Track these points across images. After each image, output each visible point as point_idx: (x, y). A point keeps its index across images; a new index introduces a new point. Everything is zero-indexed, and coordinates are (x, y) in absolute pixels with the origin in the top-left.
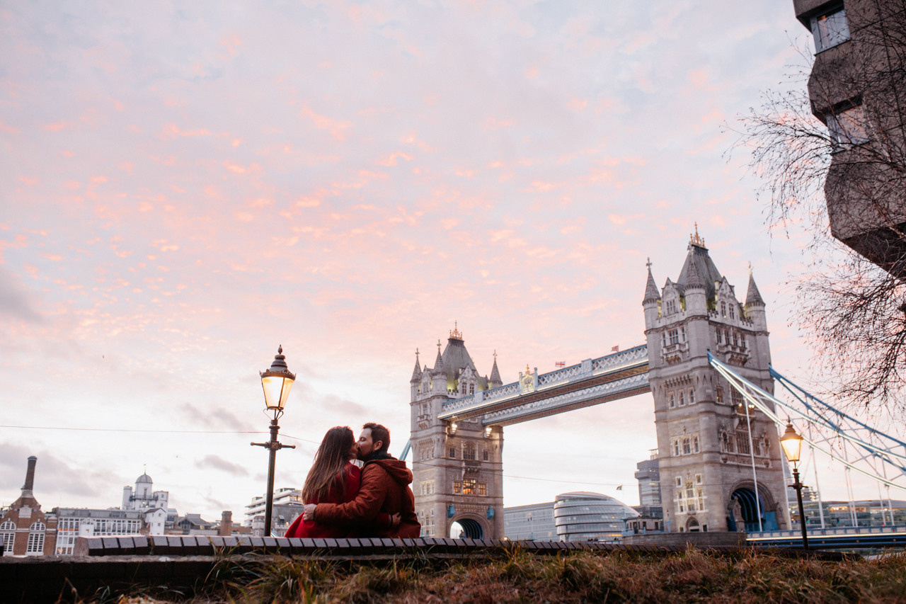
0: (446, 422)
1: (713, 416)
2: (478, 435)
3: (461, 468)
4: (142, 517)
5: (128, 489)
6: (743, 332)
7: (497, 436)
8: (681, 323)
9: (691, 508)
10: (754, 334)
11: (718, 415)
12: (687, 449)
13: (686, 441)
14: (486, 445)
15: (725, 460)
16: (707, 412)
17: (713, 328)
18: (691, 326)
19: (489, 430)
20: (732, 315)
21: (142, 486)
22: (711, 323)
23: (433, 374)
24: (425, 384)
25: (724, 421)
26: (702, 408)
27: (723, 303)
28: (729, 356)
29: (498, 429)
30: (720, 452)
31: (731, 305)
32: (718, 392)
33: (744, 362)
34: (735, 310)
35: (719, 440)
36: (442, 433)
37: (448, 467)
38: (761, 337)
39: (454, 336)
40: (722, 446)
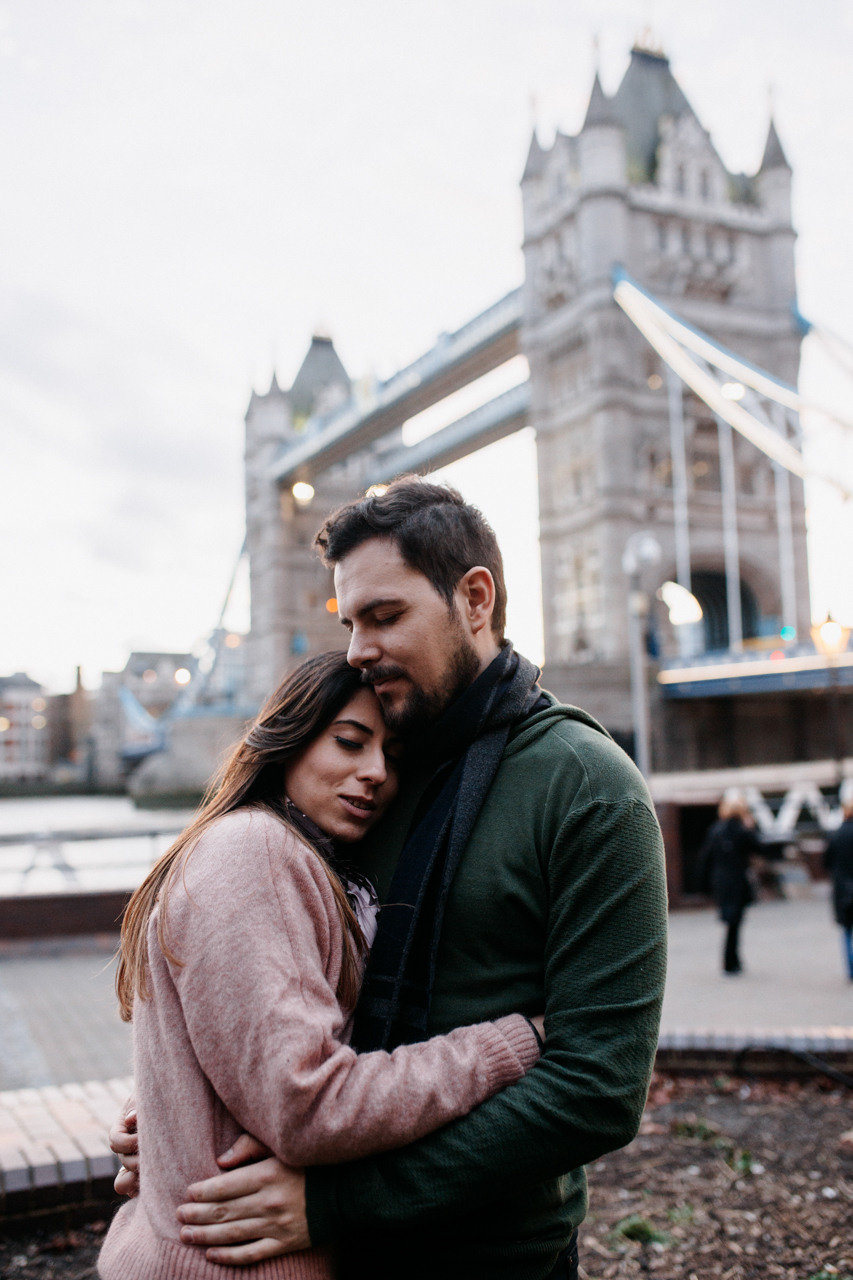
1: (623, 417)
8: (570, 218)
9: (581, 613)
10: (762, 235)
11: (635, 412)
12: (578, 489)
13: (577, 475)
15: (651, 510)
16: (609, 406)
17: (642, 221)
18: (589, 215)
20: (705, 191)
22: (635, 210)
25: (652, 426)
26: (598, 396)
27: (681, 170)
28: (679, 285)
30: (633, 493)
31: (705, 176)
32: (652, 362)
33: (724, 295)
34: (719, 187)
35: (636, 466)
36: (278, 506)
37: (293, 568)
38: (778, 244)
39: (322, 334)
40: (643, 480)
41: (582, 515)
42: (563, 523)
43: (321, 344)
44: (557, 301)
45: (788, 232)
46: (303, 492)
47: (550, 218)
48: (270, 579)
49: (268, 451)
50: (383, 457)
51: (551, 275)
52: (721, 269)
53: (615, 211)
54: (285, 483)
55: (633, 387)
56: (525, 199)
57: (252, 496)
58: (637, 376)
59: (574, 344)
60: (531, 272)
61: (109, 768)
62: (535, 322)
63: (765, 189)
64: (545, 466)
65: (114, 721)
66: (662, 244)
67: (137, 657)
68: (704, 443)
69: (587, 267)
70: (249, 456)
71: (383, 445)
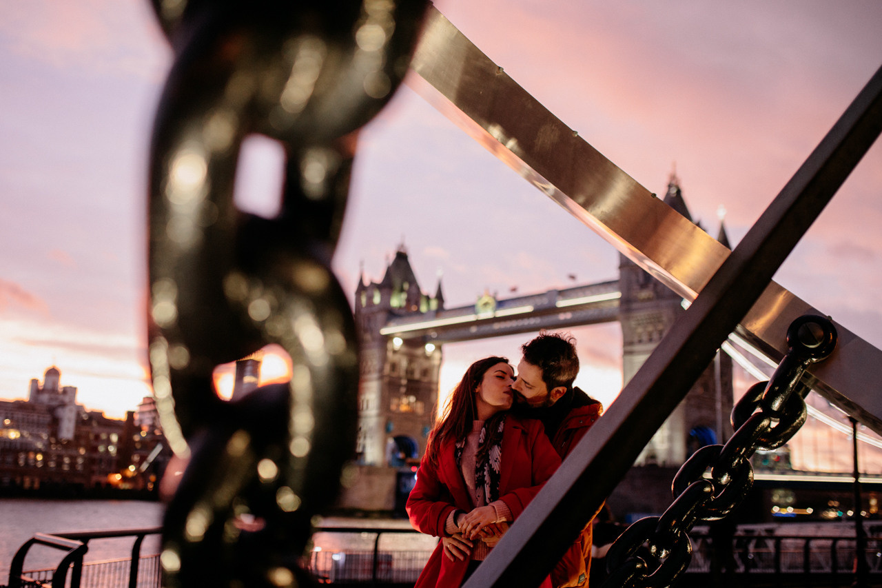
0: (388, 338)
2: (419, 352)
3: (400, 386)
4: (52, 410)
5: (35, 382)
7: (437, 355)
14: (425, 364)
19: (430, 348)
21: (52, 378)
23: (379, 287)
24: (370, 298)
29: (439, 348)
36: (386, 348)
46: (398, 342)
54: (390, 336)
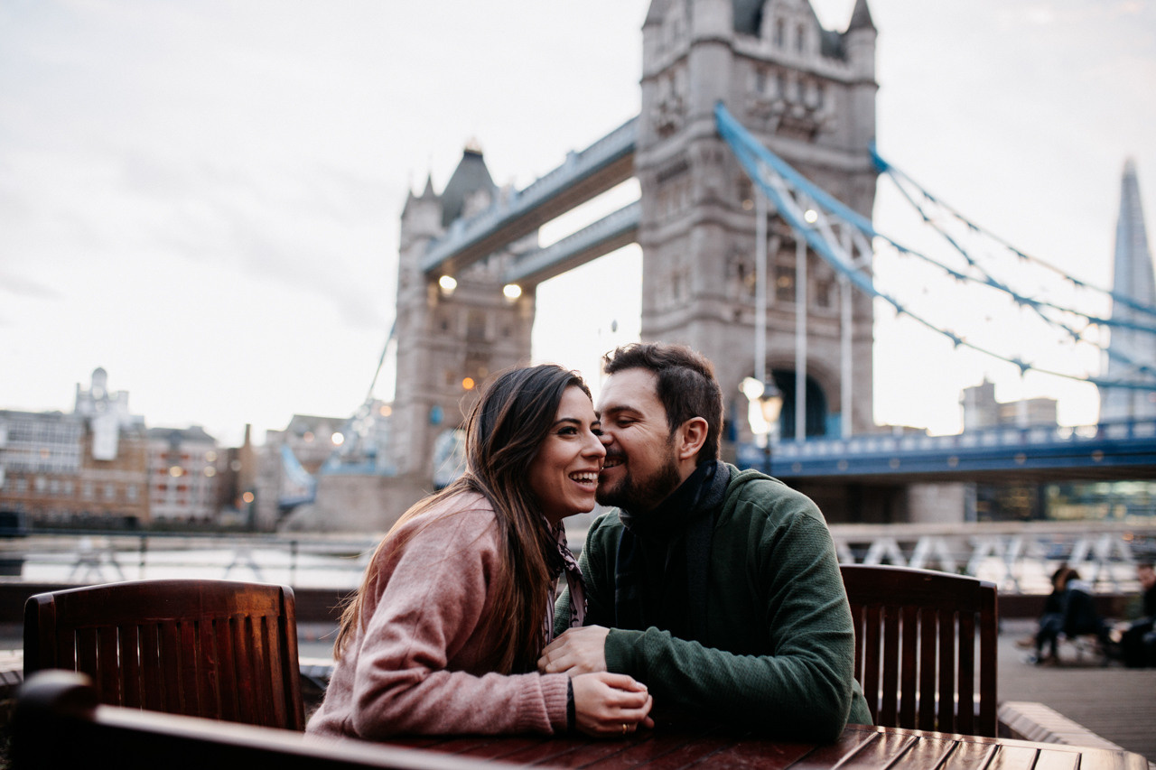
0: (431, 278)
1: (717, 232)
5: (80, 386)
6: (821, 81)
7: (526, 303)
8: (683, 59)
10: (848, 85)
11: (728, 228)
12: (676, 293)
13: (676, 281)
15: (738, 314)
16: (706, 222)
17: (746, 67)
18: (698, 57)
19: (512, 293)
20: (800, 44)
22: (738, 55)
25: (742, 242)
26: (698, 214)
27: (780, 24)
28: (774, 122)
29: (529, 290)
30: (723, 299)
31: (801, 31)
32: (745, 187)
33: (812, 134)
34: (812, 40)
35: (727, 276)
36: (425, 294)
37: (434, 349)
38: (861, 93)
39: (474, 148)
40: (732, 288)
41: (678, 316)
42: (662, 322)
43: (473, 157)
44: (667, 130)
45: (873, 84)
46: (448, 284)
47: (665, 59)
48: (414, 355)
49: (419, 247)
50: (519, 257)
51: (663, 107)
52: (810, 111)
53: (721, 55)
54: (432, 275)
55: (727, 207)
56: (645, 41)
57: (403, 285)
58: (733, 199)
59: (680, 168)
60: (646, 103)
61: (267, 513)
62: (648, 148)
63: (854, 46)
64: (650, 271)
65: (275, 474)
66: (761, 86)
67: (299, 419)
68: (785, 259)
69: (694, 103)
70: (404, 250)
71: (518, 247)
